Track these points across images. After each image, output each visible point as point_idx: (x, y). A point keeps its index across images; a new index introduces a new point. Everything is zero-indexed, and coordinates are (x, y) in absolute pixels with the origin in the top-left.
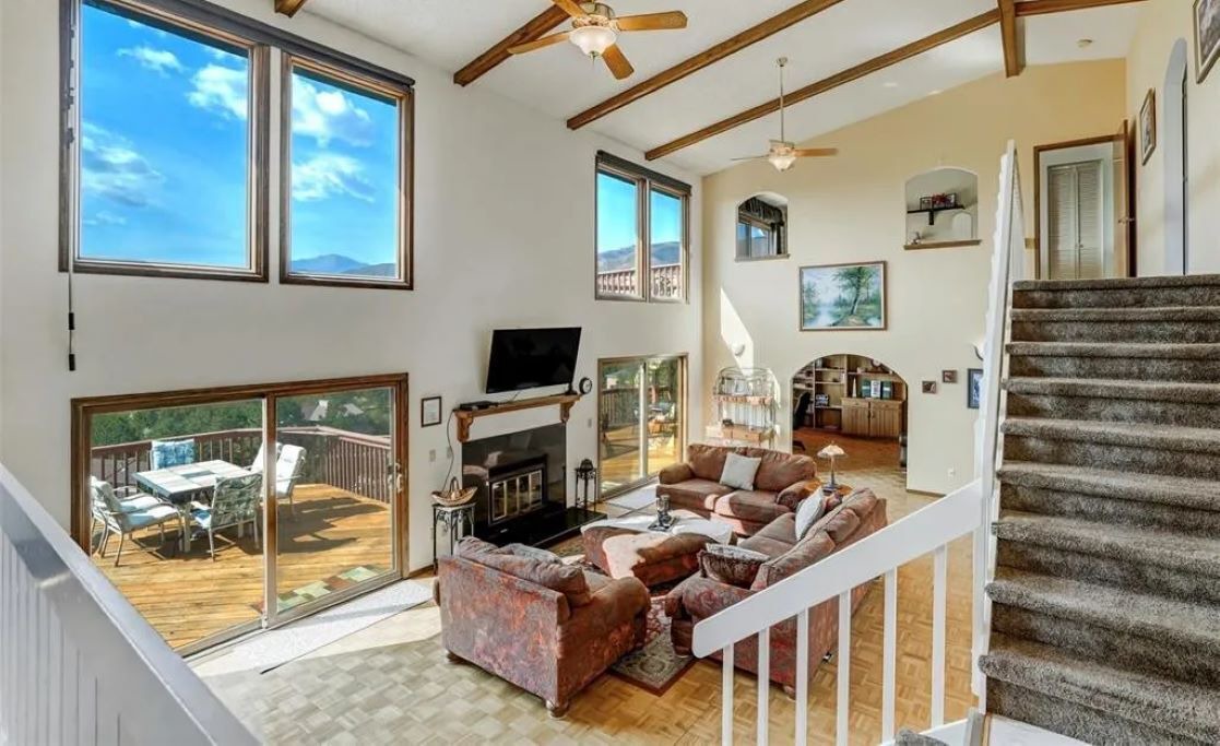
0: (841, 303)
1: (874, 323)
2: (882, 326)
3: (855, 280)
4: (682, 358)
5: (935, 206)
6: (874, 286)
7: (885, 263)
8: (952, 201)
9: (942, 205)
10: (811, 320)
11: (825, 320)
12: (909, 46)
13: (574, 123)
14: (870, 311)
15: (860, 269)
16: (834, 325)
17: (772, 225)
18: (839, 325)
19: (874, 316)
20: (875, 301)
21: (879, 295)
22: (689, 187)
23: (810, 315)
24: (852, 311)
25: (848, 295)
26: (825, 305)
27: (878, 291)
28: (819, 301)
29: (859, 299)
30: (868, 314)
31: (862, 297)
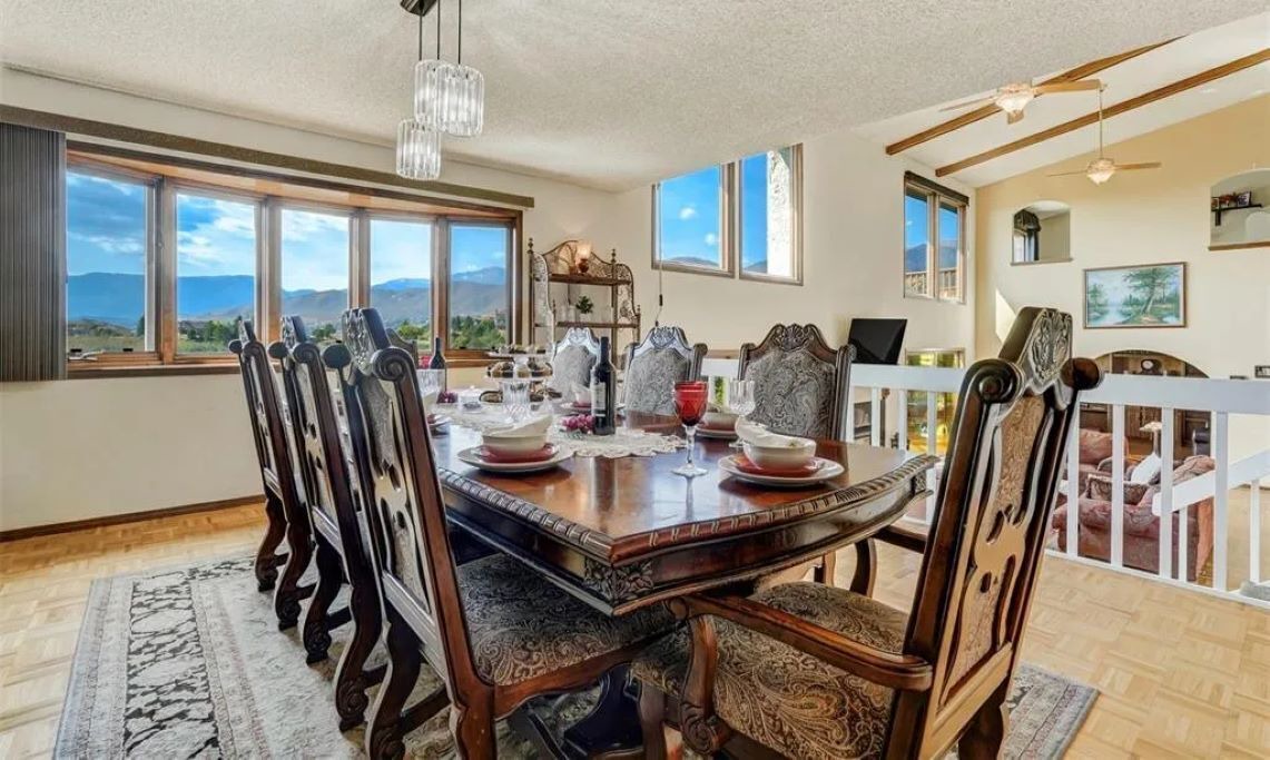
0: (1131, 302)
1: (1171, 320)
2: (1181, 323)
3: (1148, 281)
4: (959, 353)
5: (1224, 206)
6: (1173, 285)
7: (1185, 264)
8: (1247, 200)
9: (1233, 205)
10: (1097, 318)
11: (1113, 318)
12: (1236, 62)
13: (891, 150)
14: (1166, 309)
15: (1154, 270)
16: (1124, 323)
17: (1029, 231)
18: (1129, 322)
19: (1172, 314)
20: (1173, 299)
21: (1176, 295)
22: (967, 198)
23: (1097, 314)
24: (1144, 311)
25: (1140, 295)
26: (1113, 305)
27: (1176, 290)
28: (1106, 301)
29: (1153, 298)
30: (1165, 313)
31: (1157, 297)
